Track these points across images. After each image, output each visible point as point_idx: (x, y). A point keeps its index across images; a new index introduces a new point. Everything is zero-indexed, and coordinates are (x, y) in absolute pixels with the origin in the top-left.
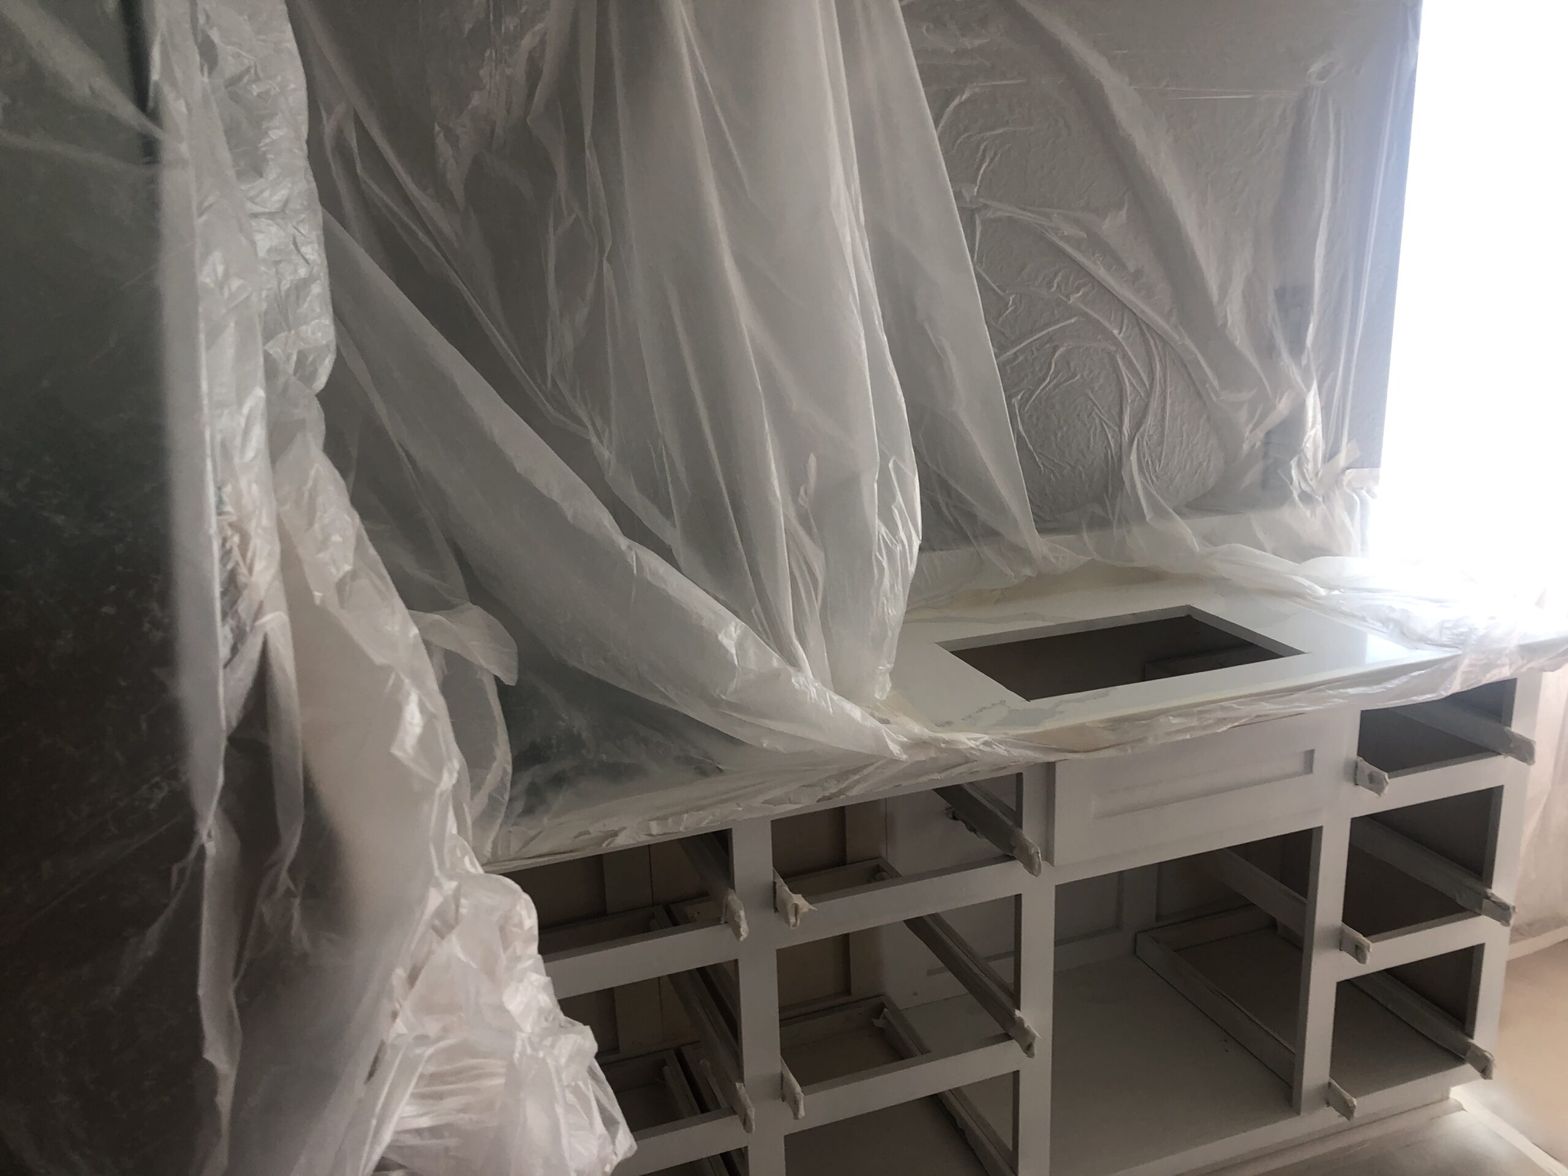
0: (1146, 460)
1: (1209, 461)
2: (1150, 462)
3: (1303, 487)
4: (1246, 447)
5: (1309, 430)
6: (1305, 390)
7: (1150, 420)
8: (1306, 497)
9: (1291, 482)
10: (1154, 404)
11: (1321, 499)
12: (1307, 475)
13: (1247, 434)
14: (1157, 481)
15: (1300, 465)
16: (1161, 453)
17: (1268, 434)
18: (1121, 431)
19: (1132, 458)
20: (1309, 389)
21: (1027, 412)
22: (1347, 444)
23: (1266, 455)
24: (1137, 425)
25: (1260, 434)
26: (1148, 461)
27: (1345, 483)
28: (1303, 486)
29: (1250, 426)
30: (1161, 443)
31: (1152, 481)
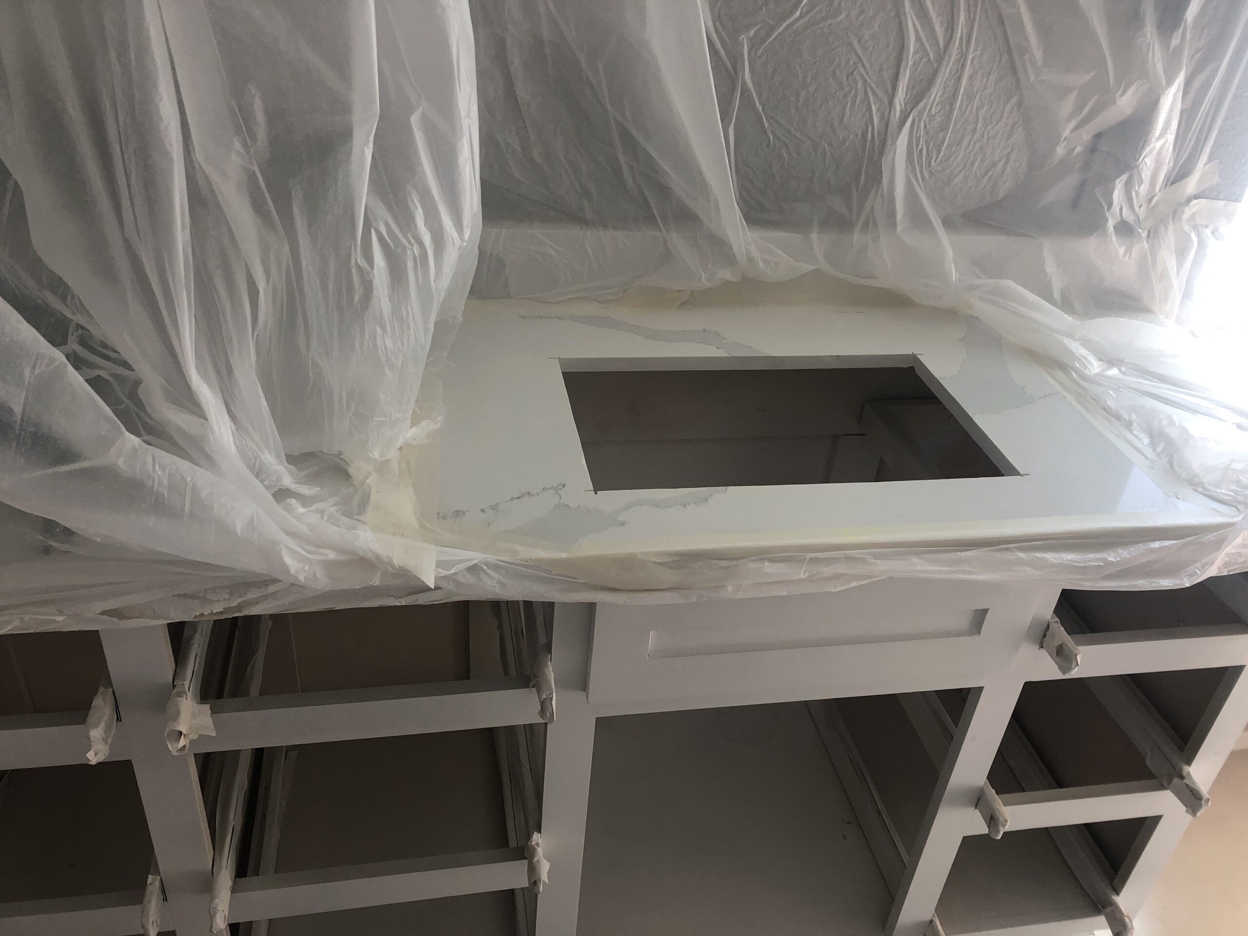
0: (920, 147)
1: (1008, 161)
2: (925, 152)
3: (1124, 216)
4: (1060, 151)
5: (1153, 140)
6: (1164, 83)
7: (936, 93)
8: (1125, 229)
9: (1110, 205)
10: (945, 73)
11: (1144, 235)
12: (1135, 201)
13: (1067, 133)
14: (930, 178)
15: (1128, 186)
16: (943, 141)
17: (1098, 136)
18: (891, 102)
19: (898, 143)
20: (1170, 81)
21: (760, 57)
22: (1205, 165)
23: (1086, 166)
24: (917, 97)
25: (1086, 135)
26: (921, 150)
27: (1185, 217)
28: (1126, 213)
29: (1073, 123)
30: (944, 128)
31: (923, 178)
